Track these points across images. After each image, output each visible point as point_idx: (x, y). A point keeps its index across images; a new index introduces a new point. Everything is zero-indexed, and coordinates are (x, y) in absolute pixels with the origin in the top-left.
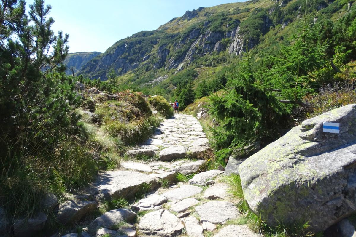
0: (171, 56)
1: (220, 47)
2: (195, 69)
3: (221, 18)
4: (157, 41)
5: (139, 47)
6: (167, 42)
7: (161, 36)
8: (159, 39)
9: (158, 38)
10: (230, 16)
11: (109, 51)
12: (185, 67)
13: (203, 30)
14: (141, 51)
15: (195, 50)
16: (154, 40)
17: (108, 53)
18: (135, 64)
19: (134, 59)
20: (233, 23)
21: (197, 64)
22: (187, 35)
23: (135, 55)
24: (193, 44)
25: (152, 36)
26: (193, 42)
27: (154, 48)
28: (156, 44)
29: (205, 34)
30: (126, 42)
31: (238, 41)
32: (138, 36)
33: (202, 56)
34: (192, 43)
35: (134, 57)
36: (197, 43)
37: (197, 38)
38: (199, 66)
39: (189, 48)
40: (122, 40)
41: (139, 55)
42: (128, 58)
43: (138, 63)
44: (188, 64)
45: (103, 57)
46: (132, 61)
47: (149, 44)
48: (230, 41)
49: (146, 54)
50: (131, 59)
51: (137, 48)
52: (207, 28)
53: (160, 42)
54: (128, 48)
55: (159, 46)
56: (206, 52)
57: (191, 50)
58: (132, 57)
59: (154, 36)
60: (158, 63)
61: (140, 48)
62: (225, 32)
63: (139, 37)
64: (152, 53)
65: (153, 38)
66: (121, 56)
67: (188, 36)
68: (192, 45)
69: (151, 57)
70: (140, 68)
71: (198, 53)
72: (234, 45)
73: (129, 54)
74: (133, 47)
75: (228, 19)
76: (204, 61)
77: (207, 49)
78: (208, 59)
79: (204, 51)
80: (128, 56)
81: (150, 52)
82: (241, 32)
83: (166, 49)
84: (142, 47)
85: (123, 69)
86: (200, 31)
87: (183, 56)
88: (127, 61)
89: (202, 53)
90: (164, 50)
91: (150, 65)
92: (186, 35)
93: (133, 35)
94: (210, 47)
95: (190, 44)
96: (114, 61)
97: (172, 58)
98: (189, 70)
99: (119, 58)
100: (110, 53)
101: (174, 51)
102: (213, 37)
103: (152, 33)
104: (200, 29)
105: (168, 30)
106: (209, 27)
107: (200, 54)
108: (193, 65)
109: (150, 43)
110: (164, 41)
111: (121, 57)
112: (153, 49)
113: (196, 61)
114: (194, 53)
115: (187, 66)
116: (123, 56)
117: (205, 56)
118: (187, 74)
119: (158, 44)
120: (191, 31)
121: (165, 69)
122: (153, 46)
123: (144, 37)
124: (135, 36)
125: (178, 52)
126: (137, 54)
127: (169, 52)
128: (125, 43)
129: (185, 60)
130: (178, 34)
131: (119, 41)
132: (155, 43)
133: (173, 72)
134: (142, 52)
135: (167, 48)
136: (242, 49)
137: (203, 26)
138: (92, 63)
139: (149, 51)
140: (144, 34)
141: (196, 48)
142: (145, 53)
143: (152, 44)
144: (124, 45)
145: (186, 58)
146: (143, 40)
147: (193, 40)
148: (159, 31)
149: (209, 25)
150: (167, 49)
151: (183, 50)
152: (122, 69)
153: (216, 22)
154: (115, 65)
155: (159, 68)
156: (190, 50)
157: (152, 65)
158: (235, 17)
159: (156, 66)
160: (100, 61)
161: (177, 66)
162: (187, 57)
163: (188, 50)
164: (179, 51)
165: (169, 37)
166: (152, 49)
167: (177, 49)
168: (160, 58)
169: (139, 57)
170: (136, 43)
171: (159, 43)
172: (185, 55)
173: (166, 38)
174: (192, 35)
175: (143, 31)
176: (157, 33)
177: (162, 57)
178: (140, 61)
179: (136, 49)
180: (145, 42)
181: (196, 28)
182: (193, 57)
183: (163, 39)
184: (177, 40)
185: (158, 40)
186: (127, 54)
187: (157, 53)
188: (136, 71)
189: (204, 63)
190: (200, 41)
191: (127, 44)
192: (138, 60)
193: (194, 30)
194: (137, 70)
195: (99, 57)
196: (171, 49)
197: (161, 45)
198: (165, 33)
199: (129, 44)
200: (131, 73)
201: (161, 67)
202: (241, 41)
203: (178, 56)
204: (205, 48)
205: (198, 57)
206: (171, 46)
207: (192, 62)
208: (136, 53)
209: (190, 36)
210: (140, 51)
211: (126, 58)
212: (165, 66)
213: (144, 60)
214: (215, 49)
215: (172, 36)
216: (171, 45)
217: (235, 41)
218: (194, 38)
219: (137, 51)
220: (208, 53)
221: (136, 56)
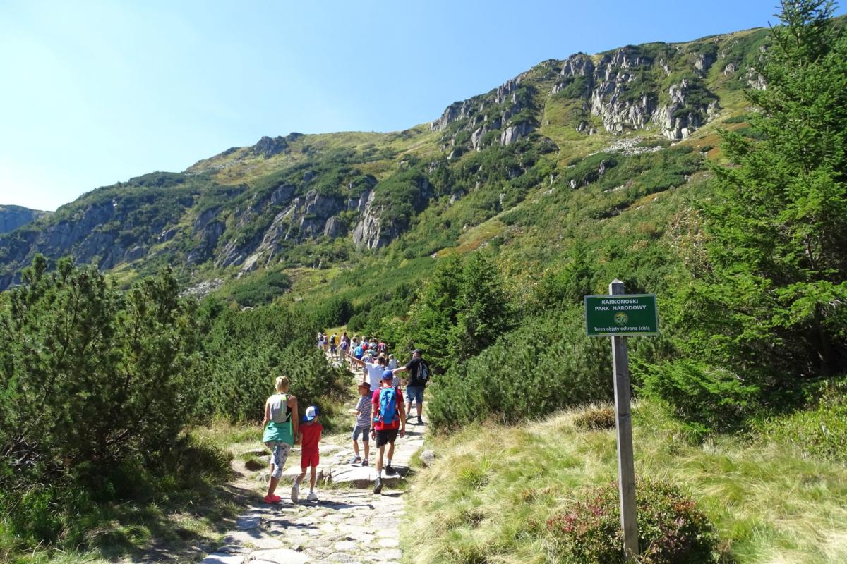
0: (229, 237)
1: (336, 228)
2: (284, 272)
3: (340, 168)
4: (192, 200)
5: (149, 209)
6: (218, 203)
7: (203, 189)
8: (199, 194)
9: (196, 193)
10: (356, 167)
11: (68, 213)
12: (260, 264)
13: (302, 188)
14: (153, 220)
15: (284, 230)
16: (187, 196)
17: (65, 218)
18: (137, 247)
19: (135, 235)
20: (362, 182)
21: (288, 261)
22: (265, 197)
23: (137, 228)
24: (279, 215)
25: (181, 186)
26: (280, 211)
27: (185, 213)
28: (190, 206)
29: (305, 198)
30: (116, 195)
31: (372, 221)
32: (146, 183)
33: (299, 243)
34: (276, 214)
35: (135, 231)
36: (288, 214)
37: (287, 205)
38: (292, 266)
39: (270, 223)
40: (103, 188)
41: (148, 228)
42: (120, 232)
43: (145, 246)
44: (268, 257)
45: (51, 226)
46: (128, 241)
47: (173, 204)
48: (357, 218)
49: (165, 228)
50: (128, 236)
51: (144, 211)
52: (309, 185)
53: (200, 202)
54: (119, 209)
55: (198, 210)
56: (308, 235)
57: (274, 229)
58: (132, 231)
59: (187, 186)
60: (198, 250)
61: (150, 212)
62: (346, 197)
63: (148, 186)
64: (180, 225)
65: (184, 191)
66: (100, 228)
67: (269, 196)
68: (276, 217)
69: (178, 235)
70: (151, 260)
71: (290, 237)
72: (363, 228)
73: (122, 223)
74: (134, 208)
75: (351, 172)
76: (303, 255)
77: (309, 229)
78: (312, 250)
79: (302, 233)
80: (120, 228)
81: (177, 223)
82: (377, 204)
83: (216, 222)
84: (156, 211)
85: (104, 259)
86: (294, 191)
87: (257, 239)
88: (117, 241)
89: (299, 238)
90: (212, 223)
91: (176, 253)
92: (264, 194)
93: (131, 179)
94: (315, 227)
95: (272, 215)
96: (81, 238)
97: (231, 241)
98: (270, 273)
99: (96, 232)
100: (71, 218)
101: (235, 226)
102: (322, 206)
103: (179, 179)
104: (294, 186)
105: (220, 176)
106: (313, 183)
107: (294, 238)
108: (278, 261)
109: (176, 203)
110: (212, 201)
111: (99, 230)
112: (184, 217)
113: (286, 254)
114: (281, 234)
115: (266, 262)
116: (106, 227)
117: (304, 245)
118: (269, 281)
119: (196, 207)
120: (275, 188)
121: (215, 265)
122: (183, 210)
123: (161, 188)
124: (140, 181)
125: (246, 231)
126: (143, 225)
127: (224, 228)
128: (112, 197)
129: (260, 247)
130: (243, 188)
131: (95, 190)
132: (188, 203)
133: (233, 273)
134: (155, 221)
135: (220, 218)
136: (378, 237)
137: (300, 179)
138: (19, 237)
139: (173, 220)
140: (162, 179)
141: (286, 226)
142: (165, 225)
143: (181, 206)
144: (110, 203)
145: (263, 245)
146: (160, 194)
147: (280, 207)
148: (198, 176)
149: (313, 180)
150: (219, 222)
151: (256, 227)
152: (101, 258)
153: (327, 174)
154: (84, 246)
155: (199, 262)
156: (272, 227)
157: (182, 255)
158: (366, 168)
159: (191, 258)
160: (42, 235)
161: (242, 260)
162: (266, 241)
163: (267, 227)
164: (248, 227)
165: (223, 192)
166: (180, 216)
167: (242, 223)
168: (203, 240)
169: (147, 232)
170: (141, 200)
171: (197, 203)
172: (261, 238)
173: (215, 195)
174: (277, 195)
175: (157, 173)
176: (192, 180)
177: (208, 237)
178: (149, 241)
179: (141, 213)
180: (165, 198)
181: (286, 184)
182: (279, 245)
183: (208, 195)
184: (243, 204)
185: (196, 196)
186: (118, 223)
187: (193, 225)
188: (140, 267)
189: (302, 259)
190: (295, 211)
191: (118, 200)
192: (145, 240)
193: (282, 186)
194: (144, 264)
195: (39, 224)
196: (228, 222)
197: (203, 209)
198: (213, 181)
199: (122, 201)
200: (126, 270)
201: (205, 261)
202: (377, 221)
203: (245, 238)
204: (304, 227)
205: (291, 245)
206: (229, 215)
207: (276, 255)
208: (141, 224)
209: (273, 199)
210: (150, 218)
211: (114, 232)
212: (214, 257)
213: (162, 241)
214: (326, 231)
215: (231, 192)
216: (228, 212)
217: (365, 220)
218: (281, 204)
219: (143, 218)
220: (311, 237)
221: (141, 229)
